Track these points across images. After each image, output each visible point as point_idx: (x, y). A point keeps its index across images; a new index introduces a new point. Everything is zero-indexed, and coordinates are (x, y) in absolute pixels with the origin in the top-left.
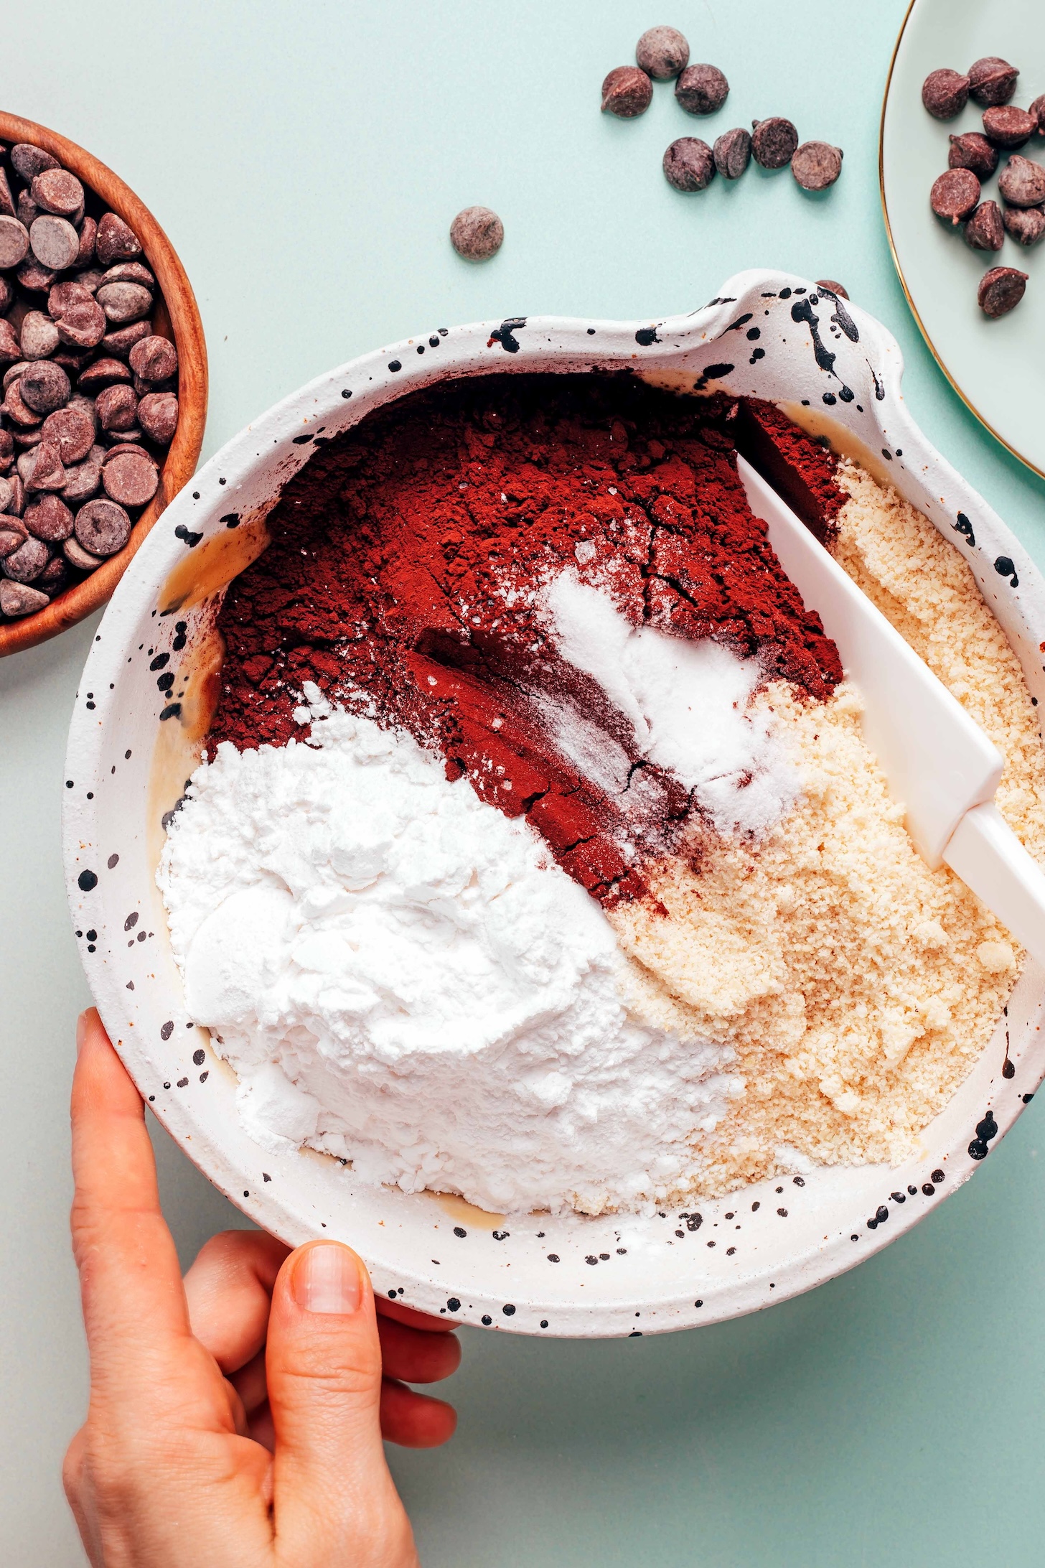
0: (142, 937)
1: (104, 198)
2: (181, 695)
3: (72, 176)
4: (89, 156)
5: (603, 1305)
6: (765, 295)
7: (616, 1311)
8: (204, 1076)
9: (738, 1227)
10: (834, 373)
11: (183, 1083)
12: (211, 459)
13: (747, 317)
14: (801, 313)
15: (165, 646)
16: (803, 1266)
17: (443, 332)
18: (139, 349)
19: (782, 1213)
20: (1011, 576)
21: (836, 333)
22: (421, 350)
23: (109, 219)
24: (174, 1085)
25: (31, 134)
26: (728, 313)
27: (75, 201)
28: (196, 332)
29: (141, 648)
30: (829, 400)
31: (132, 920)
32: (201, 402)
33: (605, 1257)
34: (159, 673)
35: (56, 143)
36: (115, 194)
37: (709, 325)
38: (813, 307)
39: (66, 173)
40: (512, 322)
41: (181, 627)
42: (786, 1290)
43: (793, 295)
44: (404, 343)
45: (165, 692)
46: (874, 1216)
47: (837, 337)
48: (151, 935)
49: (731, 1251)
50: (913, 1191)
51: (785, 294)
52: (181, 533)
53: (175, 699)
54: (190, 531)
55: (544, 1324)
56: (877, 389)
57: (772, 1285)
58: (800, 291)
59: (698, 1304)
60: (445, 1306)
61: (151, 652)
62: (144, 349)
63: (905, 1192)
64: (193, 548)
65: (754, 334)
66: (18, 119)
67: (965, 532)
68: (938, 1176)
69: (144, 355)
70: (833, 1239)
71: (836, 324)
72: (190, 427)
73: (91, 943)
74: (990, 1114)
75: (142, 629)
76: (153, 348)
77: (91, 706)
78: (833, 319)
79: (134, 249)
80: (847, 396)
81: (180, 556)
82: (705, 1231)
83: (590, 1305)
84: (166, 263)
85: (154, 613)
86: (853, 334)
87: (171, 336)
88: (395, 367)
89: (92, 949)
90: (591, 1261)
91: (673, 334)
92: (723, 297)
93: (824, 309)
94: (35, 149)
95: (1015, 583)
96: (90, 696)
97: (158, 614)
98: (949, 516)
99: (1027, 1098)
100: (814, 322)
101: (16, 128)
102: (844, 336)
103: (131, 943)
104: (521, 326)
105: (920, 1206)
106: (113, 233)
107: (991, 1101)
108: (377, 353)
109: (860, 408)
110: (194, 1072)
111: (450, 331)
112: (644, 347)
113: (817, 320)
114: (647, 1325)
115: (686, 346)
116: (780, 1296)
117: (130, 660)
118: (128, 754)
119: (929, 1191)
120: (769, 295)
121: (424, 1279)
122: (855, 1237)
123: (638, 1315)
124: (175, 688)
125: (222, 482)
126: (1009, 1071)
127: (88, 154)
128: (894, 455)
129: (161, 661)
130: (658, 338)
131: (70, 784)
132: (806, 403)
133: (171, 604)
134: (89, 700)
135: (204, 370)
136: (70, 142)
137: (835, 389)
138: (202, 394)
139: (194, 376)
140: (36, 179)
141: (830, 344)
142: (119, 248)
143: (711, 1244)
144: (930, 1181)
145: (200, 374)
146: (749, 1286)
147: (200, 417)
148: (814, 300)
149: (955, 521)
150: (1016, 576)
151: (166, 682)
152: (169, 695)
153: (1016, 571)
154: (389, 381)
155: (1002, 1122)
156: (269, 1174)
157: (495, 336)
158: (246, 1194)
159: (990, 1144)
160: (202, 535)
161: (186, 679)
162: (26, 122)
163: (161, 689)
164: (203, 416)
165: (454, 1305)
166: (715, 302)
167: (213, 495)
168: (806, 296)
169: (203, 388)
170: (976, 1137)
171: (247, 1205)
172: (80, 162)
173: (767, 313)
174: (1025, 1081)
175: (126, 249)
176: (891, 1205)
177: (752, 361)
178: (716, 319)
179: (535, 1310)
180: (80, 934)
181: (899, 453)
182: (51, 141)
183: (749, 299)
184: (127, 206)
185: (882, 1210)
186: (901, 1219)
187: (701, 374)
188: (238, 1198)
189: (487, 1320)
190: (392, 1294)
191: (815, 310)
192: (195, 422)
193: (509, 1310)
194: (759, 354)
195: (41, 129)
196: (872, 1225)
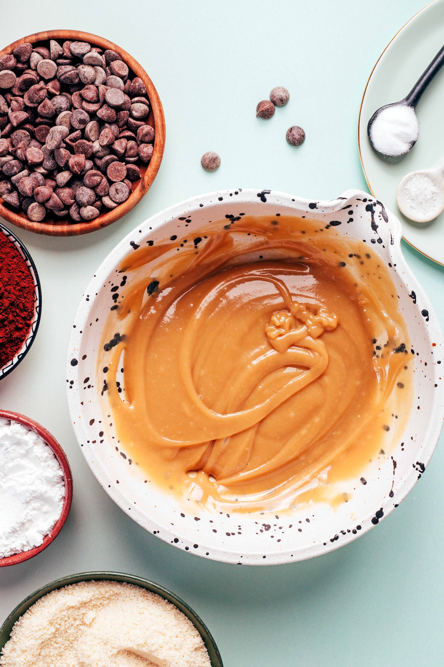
0: (89, 387)
1: (136, 73)
2: (119, 302)
3: (124, 63)
4: (132, 58)
5: (230, 551)
6: (357, 199)
7: (234, 554)
8: (102, 441)
9: (283, 533)
10: (377, 232)
11: (94, 442)
12: (148, 219)
13: (350, 206)
14: (369, 208)
15: (118, 283)
16: (304, 551)
17: (241, 190)
18: (141, 129)
19: (300, 530)
20: (427, 317)
21: (380, 218)
22: (231, 195)
23: (137, 79)
24: (91, 442)
25: (112, 47)
26: (344, 203)
27: (125, 72)
28: (163, 126)
29: (109, 282)
30: (373, 242)
31: (87, 380)
32: (161, 152)
33: (233, 534)
34: (114, 293)
35: (121, 51)
36: (140, 72)
37: (336, 206)
38: (374, 207)
39: (122, 62)
40: (266, 191)
41: (125, 278)
42: (296, 558)
43: (368, 201)
44: (225, 191)
45: (114, 300)
46: (333, 538)
47: (380, 219)
48: (92, 387)
49: (279, 541)
50: (349, 531)
51: (365, 200)
52: (132, 244)
53: (117, 304)
54: (135, 244)
55: (207, 554)
56: (392, 241)
57: (292, 556)
58: (370, 200)
59: (264, 557)
60: (173, 541)
61: (112, 285)
62: (143, 129)
63: (346, 531)
64: (135, 250)
65: (351, 213)
66: (108, 41)
67: (413, 298)
68: (359, 528)
69: (142, 131)
70: (317, 543)
71: (381, 215)
72: (157, 160)
73: (71, 385)
74: (382, 509)
75: (111, 276)
76: (146, 130)
77: (88, 300)
78: (380, 213)
79: (144, 92)
80: (380, 241)
81: (130, 252)
82: (271, 532)
83: (225, 550)
84: (155, 100)
85: (117, 271)
86: (386, 220)
87: (154, 126)
88: (221, 199)
89: (71, 387)
90: (228, 534)
91: (323, 207)
92: (343, 197)
93: (377, 209)
94: (114, 53)
95: (427, 320)
96: (88, 296)
97: (118, 271)
98: (408, 292)
99: (396, 506)
100: (373, 212)
101: (107, 44)
102: (383, 220)
103: (85, 388)
104: (269, 193)
105: (351, 537)
106: (138, 84)
107: (383, 504)
108: (215, 193)
109: (384, 247)
110: (99, 439)
111: (242, 190)
112: (311, 209)
113: (374, 212)
114: (244, 561)
115: (326, 212)
116: (294, 560)
117: (105, 286)
118: (97, 320)
119: (355, 532)
120: (359, 200)
121: (167, 529)
122: (325, 544)
123: (242, 557)
124: (118, 300)
125: (151, 228)
126: (391, 494)
127: (132, 57)
128: (393, 265)
129: (115, 289)
130: (317, 207)
131: (75, 327)
132: (364, 241)
133: (123, 269)
134: (87, 297)
135: (164, 140)
136: (126, 52)
137: (376, 238)
138: (162, 149)
139: (160, 142)
140: (112, 63)
141: (377, 222)
142: (139, 90)
143: (272, 537)
144: (356, 529)
145: (162, 141)
146: (283, 554)
147: (160, 157)
148: (375, 205)
149: (410, 294)
150: (428, 317)
151: (115, 297)
152: (115, 302)
153: (429, 316)
154: (218, 204)
155: (386, 512)
156: (119, 481)
157: (259, 195)
158: (109, 486)
159: (380, 519)
160: (139, 246)
161: (123, 297)
162: (111, 43)
163: (113, 299)
164: (161, 157)
165: (176, 540)
166: (340, 198)
167: (146, 232)
168: (372, 203)
169: (163, 147)
170: (375, 516)
171: (109, 491)
172: (129, 59)
173: (357, 206)
174: (397, 499)
175: (141, 91)
176: (340, 535)
177: (348, 222)
178: (339, 204)
179: (205, 548)
180: (68, 381)
181: (395, 265)
182: (119, 51)
183: (352, 199)
184: (144, 77)
185: (337, 536)
186: (343, 541)
187: (329, 224)
188: (106, 488)
189: (187, 549)
190: (155, 532)
191: (374, 208)
192: (159, 159)
193: (196, 546)
194: (351, 220)
195: (116, 46)
196: (332, 540)
